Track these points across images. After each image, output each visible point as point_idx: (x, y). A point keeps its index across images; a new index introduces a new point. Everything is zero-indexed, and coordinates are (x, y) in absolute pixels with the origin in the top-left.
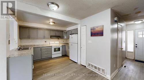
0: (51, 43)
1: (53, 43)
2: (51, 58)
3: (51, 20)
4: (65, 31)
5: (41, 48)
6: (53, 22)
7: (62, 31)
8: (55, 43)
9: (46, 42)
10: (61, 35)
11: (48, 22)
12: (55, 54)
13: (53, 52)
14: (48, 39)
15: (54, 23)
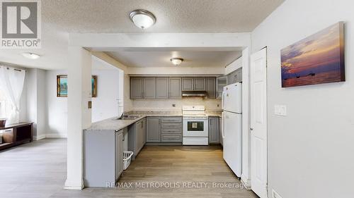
0: (185, 107)
1: (190, 108)
2: (180, 145)
3: (175, 55)
4: (222, 75)
5: (160, 120)
6: (177, 59)
7: (213, 78)
8: (195, 110)
9: (174, 106)
10: (209, 90)
11: (168, 59)
12: (190, 138)
13: (186, 132)
14: (176, 98)
15: (182, 60)
